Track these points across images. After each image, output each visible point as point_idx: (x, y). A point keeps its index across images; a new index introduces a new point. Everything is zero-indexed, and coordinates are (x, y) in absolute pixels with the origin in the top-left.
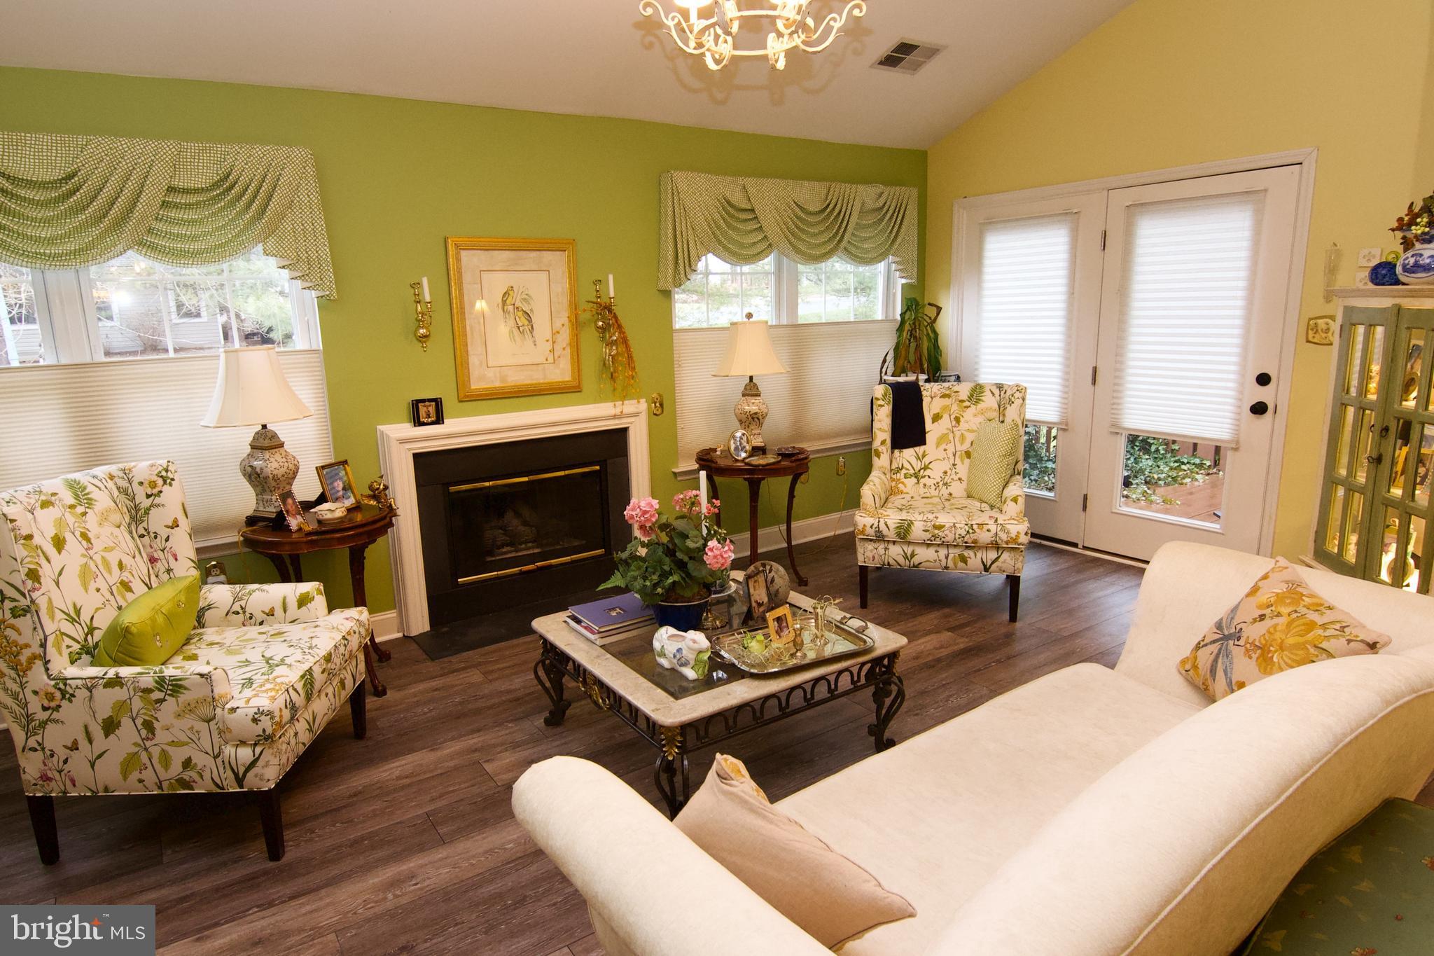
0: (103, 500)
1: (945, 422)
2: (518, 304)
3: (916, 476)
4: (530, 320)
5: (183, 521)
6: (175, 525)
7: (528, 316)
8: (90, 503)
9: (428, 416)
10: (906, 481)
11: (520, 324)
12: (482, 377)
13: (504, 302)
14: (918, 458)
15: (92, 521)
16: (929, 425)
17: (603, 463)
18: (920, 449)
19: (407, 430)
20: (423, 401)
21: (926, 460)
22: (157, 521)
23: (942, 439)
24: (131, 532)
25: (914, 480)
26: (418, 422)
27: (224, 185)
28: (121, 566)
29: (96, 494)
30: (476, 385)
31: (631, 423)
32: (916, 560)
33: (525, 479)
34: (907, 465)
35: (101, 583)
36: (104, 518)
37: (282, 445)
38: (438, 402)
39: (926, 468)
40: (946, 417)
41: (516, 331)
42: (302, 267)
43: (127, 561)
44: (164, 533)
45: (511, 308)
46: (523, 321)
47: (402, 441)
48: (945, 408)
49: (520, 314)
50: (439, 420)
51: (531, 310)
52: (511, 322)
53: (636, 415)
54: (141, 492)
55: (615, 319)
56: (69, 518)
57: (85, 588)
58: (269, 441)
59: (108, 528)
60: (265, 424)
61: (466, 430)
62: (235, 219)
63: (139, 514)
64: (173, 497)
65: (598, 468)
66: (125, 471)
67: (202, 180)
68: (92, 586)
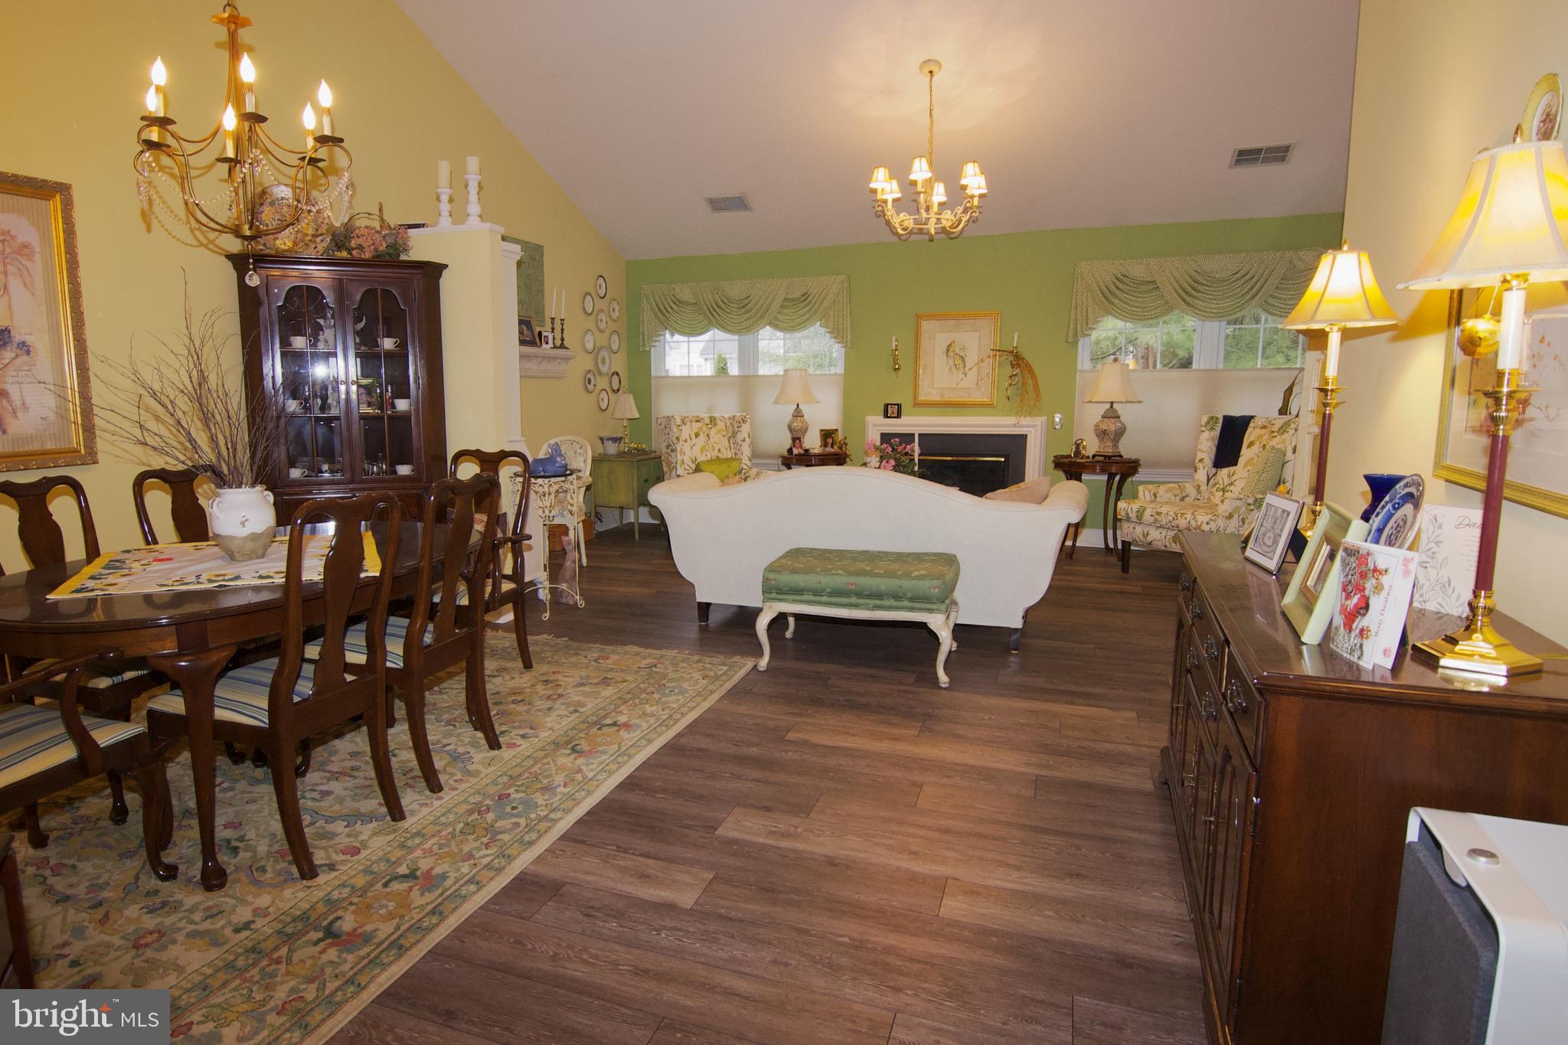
0: (720, 425)
1: (1256, 448)
2: (957, 351)
3: (1224, 490)
4: (964, 361)
5: (747, 439)
6: (744, 440)
7: (963, 359)
8: (715, 425)
9: (893, 413)
10: (1216, 493)
11: (957, 363)
12: (927, 394)
13: (948, 351)
14: (1229, 476)
15: (713, 432)
16: (1244, 450)
17: (1006, 457)
18: (1232, 469)
19: (881, 419)
20: (891, 404)
21: (1233, 478)
22: (740, 437)
23: (1249, 462)
24: (729, 440)
25: (1221, 493)
26: (886, 416)
27: (805, 296)
28: (719, 450)
29: (719, 422)
30: (922, 398)
31: (1030, 431)
32: (1149, 539)
33: (950, 458)
34: (1221, 482)
35: (708, 453)
36: (719, 432)
37: (803, 416)
38: (899, 406)
39: (1231, 484)
40: (1257, 444)
41: (953, 368)
42: (837, 333)
43: (722, 450)
44: (740, 443)
45: (952, 354)
46: (959, 362)
47: (875, 425)
48: (1260, 437)
49: (958, 357)
50: (899, 416)
51: (965, 355)
52: (951, 362)
53: (1034, 426)
54: (736, 425)
55: (1017, 360)
56: (704, 428)
57: (702, 453)
58: (798, 414)
59: (719, 436)
60: (798, 405)
61: (914, 423)
62: (808, 311)
63: (734, 434)
64: (746, 428)
65: (1003, 460)
66: (734, 417)
67: (797, 295)
68: (704, 453)
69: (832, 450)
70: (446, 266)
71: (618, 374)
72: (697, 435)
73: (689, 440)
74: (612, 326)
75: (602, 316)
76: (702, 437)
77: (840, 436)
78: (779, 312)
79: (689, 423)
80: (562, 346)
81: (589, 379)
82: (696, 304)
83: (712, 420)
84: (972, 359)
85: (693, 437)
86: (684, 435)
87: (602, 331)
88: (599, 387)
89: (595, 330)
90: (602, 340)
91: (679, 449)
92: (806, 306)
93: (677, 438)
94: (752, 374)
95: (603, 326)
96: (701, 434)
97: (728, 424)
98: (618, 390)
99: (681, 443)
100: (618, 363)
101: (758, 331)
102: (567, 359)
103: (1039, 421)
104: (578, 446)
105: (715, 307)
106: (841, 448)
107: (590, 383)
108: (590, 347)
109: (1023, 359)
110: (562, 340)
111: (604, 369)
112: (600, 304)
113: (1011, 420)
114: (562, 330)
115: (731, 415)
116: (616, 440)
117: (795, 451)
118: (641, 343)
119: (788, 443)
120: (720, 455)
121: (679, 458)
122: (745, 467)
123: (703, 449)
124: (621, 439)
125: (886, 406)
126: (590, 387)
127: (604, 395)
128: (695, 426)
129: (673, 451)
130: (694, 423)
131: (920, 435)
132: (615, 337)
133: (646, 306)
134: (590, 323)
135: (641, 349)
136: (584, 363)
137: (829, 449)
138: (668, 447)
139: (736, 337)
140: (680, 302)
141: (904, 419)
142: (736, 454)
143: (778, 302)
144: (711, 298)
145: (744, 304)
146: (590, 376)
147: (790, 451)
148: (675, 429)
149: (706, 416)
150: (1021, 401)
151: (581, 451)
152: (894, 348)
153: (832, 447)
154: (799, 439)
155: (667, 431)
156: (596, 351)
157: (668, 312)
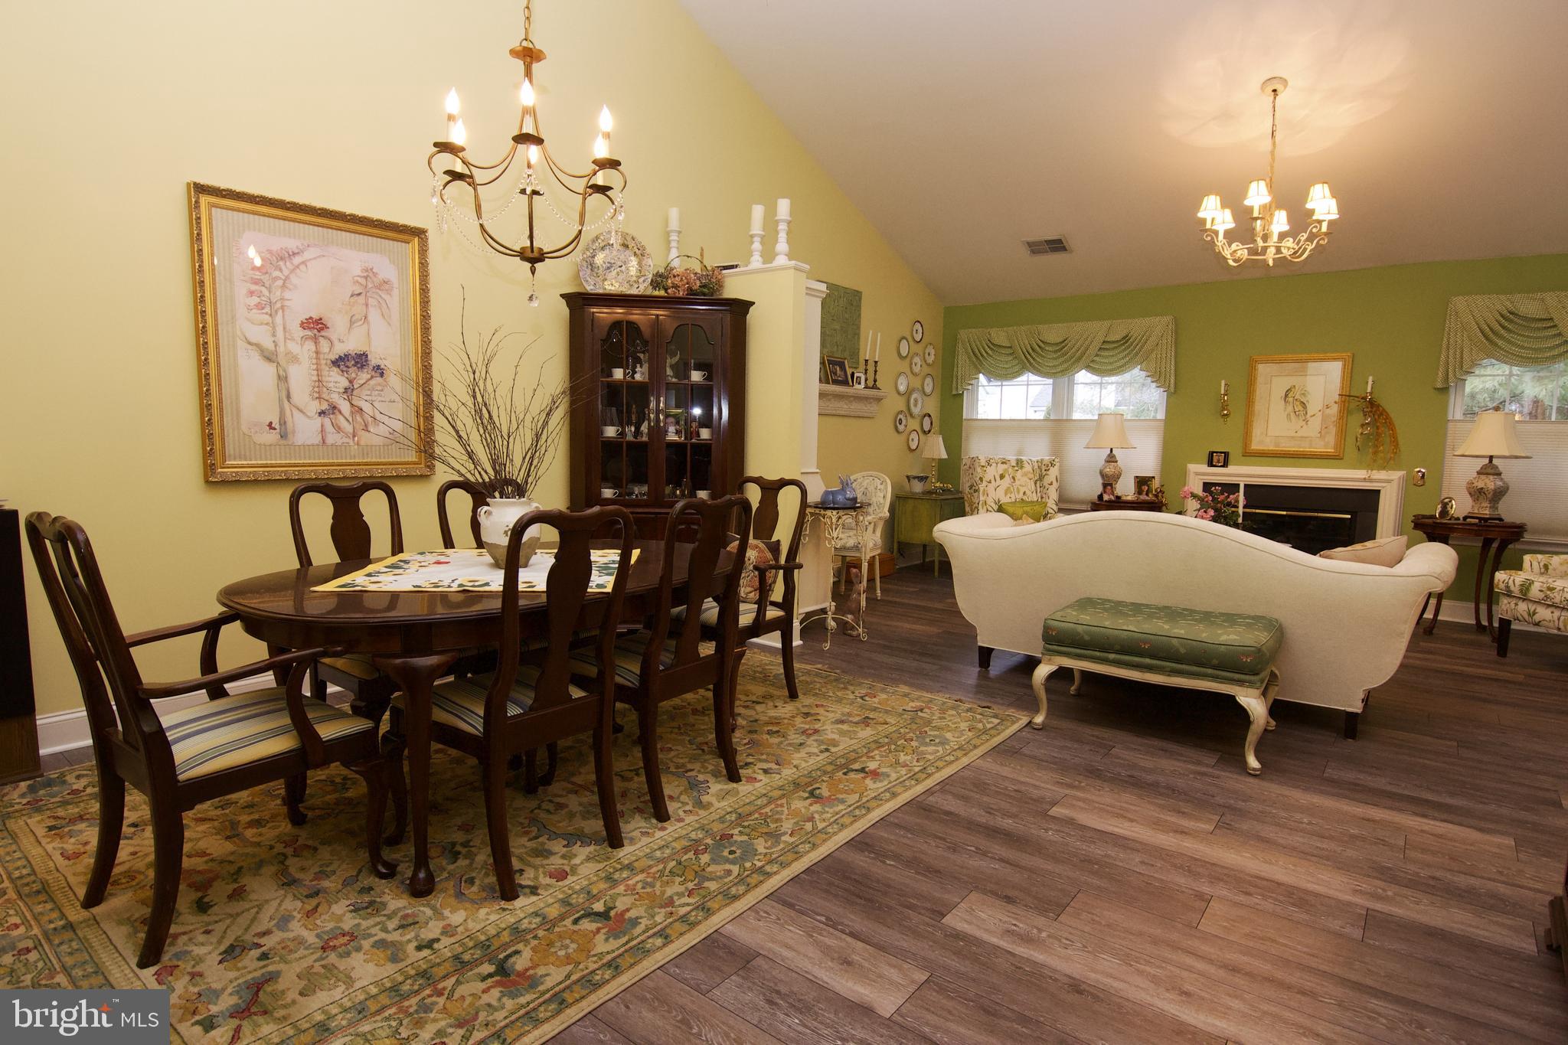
0: (1028, 468)
2: (1297, 397)
4: (1306, 408)
5: (1055, 483)
6: (1051, 484)
7: (1304, 405)
8: (1022, 467)
9: (1218, 462)
11: (1297, 410)
12: (1260, 441)
13: (1286, 396)
15: (1019, 475)
17: (1354, 513)
19: (1204, 468)
20: (1216, 452)
22: (1046, 481)
24: (1036, 483)
26: (1211, 464)
27: (1126, 339)
28: (1024, 493)
29: (1026, 465)
30: (1255, 446)
31: (1383, 487)
32: (1537, 618)
33: (1285, 513)
35: (1013, 496)
36: (1025, 474)
37: (1116, 462)
38: (1226, 454)
41: (1292, 414)
42: (1158, 377)
43: (1028, 492)
44: (1047, 486)
45: (1291, 399)
46: (1299, 408)
47: (1197, 474)
49: (1298, 403)
50: (1225, 465)
51: (1308, 401)
52: (1290, 408)
53: (1389, 481)
54: (1044, 468)
55: (1372, 408)
56: (1010, 470)
57: (1006, 494)
58: (1111, 459)
59: (1025, 479)
60: (1111, 450)
61: (1242, 473)
62: (1129, 354)
63: (1041, 478)
64: (1054, 472)
65: (1349, 516)
66: (1042, 460)
67: (1118, 337)
68: (1009, 495)
69: (1147, 498)
70: (753, 303)
71: (929, 416)
72: (1002, 477)
73: (993, 481)
74: (927, 370)
75: (917, 360)
76: (1007, 479)
77: (1156, 484)
78: (1097, 355)
79: (994, 465)
80: (874, 387)
81: (900, 420)
82: (1011, 347)
83: (1020, 463)
84: (1314, 406)
85: (998, 478)
86: (987, 478)
87: (915, 375)
88: (910, 428)
89: (909, 373)
90: (916, 383)
91: (981, 489)
92: (1125, 350)
93: (981, 479)
94: (1065, 418)
95: (917, 369)
96: (1007, 476)
97: (1036, 467)
98: (929, 431)
99: (984, 483)
100: (932, 406)
101: (1074, 374)
102: (879, 400)
103: (1396, 475)
104: (879, 482)
105: (1031, 351)
106: (1156, 496)
107: (900, 424)
108: (902, 388)
109: (1378, 406)
110: (875, 381)
111: (916, 411)
112: (915, 348)
113: (1361, 474)
114: (876, 371)
115: (1039, 458)
116: (921, 479)
117: (1106, 497)
118: (954, 385)
119: (1099, 489)
120: (1025, 498)
121: (982, 498)
122: (1051, 511)
123: (1007, 491)
124: (927, 478)
125: (1211, 454)
126: (901, 428)
127: (914, 435)
128: (1001, 468)
129: (976, 491)
130: (999, 465)
131: (1246, 486)
132: (929, 380)
133: (960, 349)
134: (904, 366)
135: (954, 392)
136: (896, 404)
137: (1143, 497)
138: (971, 487)
139: (1050, 381)
140: (995, 346)
141: (1231, 469)
142: (1042, 498)
143: (1096, 344)
144: (1027, 342)
145: (1061, 346)
146: (900, 416)
147: (1100, 497)
148: (979, 470)
149: (1013, 458)
150: (1375, 453)
151: (882, 487)
152: (1223, 392)
153: (1147, 494)
154: (1111, 485)
155: (971, 471)
156: (908, 393)
157: (982, 355)
